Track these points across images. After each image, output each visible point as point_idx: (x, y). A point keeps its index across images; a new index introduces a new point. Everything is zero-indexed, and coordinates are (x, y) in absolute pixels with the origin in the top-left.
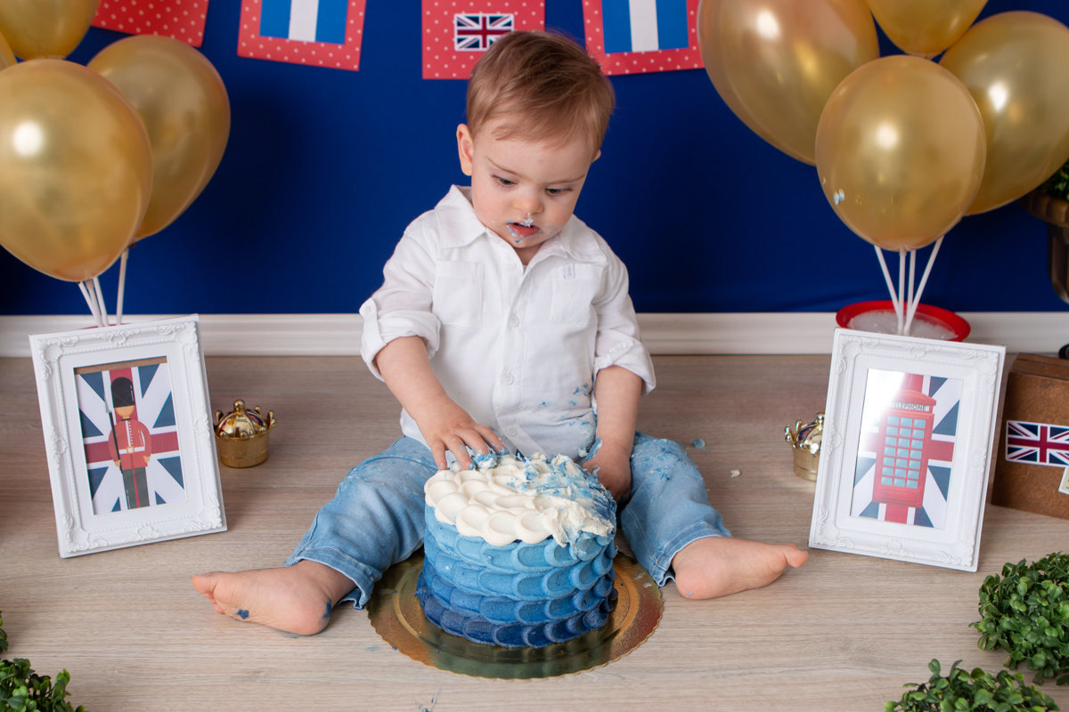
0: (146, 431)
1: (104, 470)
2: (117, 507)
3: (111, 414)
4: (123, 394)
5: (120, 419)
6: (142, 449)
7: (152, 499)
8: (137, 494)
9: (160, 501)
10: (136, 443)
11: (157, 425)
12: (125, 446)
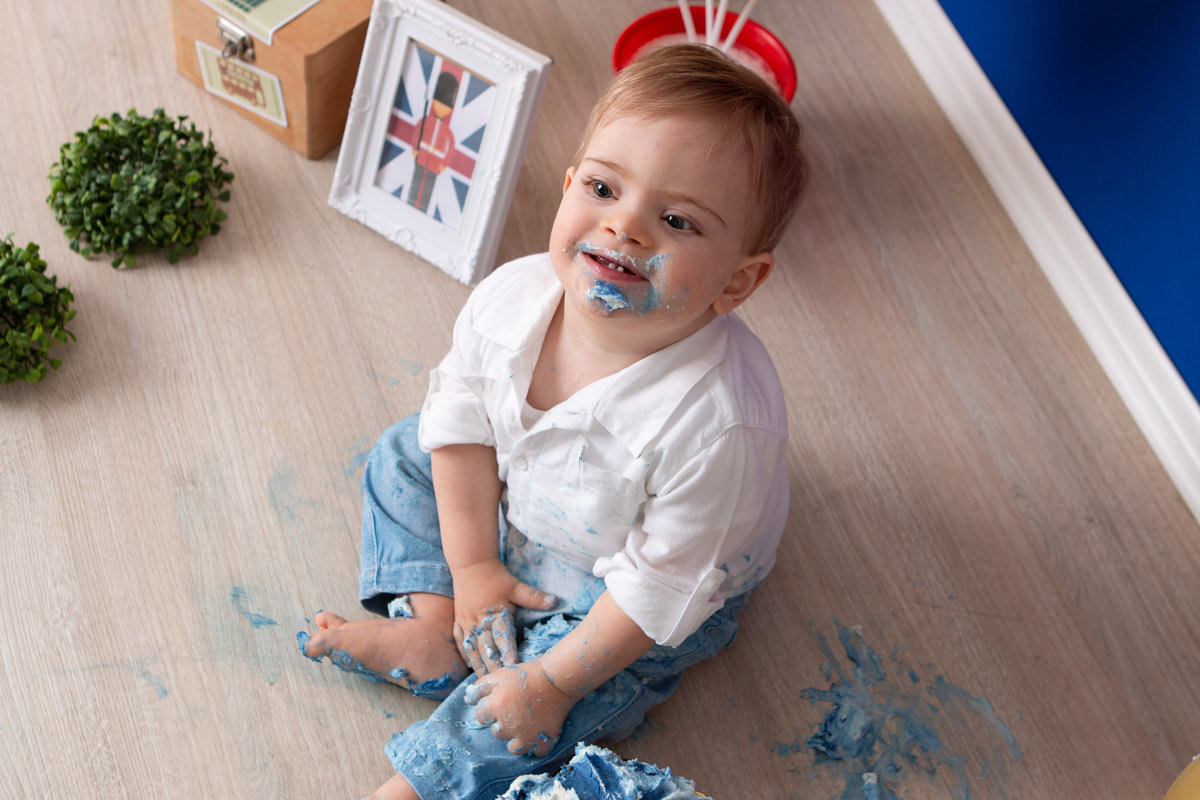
0: (452, 142)
1: (400, 151)
2: (397, 193)
3: (427, 103)
4: (446, 90)
5: (434, 113)
6: (441, 155)
7: (431, 210)
8: (420, 196)
9: (437, 216)
10: (440, 146)
11: (466, 143)
12: (428, 142)
